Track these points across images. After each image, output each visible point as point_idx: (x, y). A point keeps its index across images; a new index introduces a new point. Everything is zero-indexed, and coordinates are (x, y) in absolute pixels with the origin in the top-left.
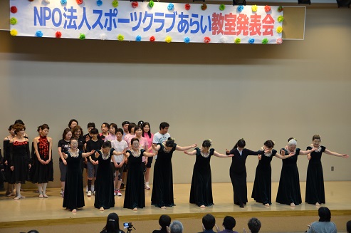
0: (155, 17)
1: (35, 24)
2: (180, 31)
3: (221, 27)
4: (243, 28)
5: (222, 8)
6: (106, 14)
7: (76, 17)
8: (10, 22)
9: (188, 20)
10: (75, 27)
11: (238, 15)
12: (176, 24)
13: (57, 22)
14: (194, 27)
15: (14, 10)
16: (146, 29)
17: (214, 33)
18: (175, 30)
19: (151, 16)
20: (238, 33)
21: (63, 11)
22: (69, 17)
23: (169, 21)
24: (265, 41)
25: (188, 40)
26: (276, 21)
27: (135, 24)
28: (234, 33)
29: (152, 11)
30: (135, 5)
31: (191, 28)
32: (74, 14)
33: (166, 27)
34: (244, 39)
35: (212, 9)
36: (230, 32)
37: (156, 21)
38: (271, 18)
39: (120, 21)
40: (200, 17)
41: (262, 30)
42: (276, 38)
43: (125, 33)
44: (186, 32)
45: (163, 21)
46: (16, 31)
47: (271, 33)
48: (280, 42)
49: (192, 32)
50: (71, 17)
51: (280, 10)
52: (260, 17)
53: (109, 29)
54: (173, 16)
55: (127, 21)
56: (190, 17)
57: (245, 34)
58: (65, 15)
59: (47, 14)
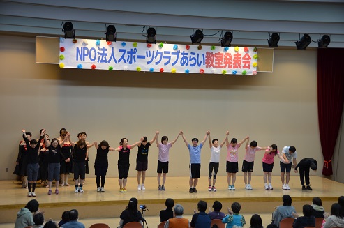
0: (164, 55)
1: (77, 59)
2: (182, 64)
3: (212, 62)
4: (228, 63)
5: (213, 48)
6: (128, 52)
7: (106, 55)
8: (59, 58)
9: (188, 56)
10: (105, 61)
11: (224, 54)
12: (179, 60)
13: (93, 58)
14: (193, 62)
15: (62, 49)
16: (157, 63)
17: (207, 67)
18: (178, 64)
19: (161, 53)
20: (225, 67)
21: (97, 50)
22: (101, 54)
23: (174, 58)
24: (244, 73)
25: (188, 71)
26: (252, 58)
27: (149, 59)
28: (222, 67)
29: (162, 50)
30: (149, 46)
31: (190, 63)
32: (105, 52)
33: (171, 62)
34: (229, 71)
35: (206, 49)
36: (219, 66)
37: (165, 57)
38: (249, 56)
39: (138, 57)
40: (196, 54)
41: (242, 65)
42: (252, 71)
43: (142, 66)
44: (186, 65)
45: (169, 57)
46: (63, 64)
47: (249, 67)
48: (255, 73)
49: (191, 65)
50: (103, 54)
51: (255, 50)
52: (241, 55)
53: (131, 63)
54: (177, 54)
55: (144, 57)
56: (190, 54)
57: (230, 67)
58: (98, 53)
59: (86, 52)
